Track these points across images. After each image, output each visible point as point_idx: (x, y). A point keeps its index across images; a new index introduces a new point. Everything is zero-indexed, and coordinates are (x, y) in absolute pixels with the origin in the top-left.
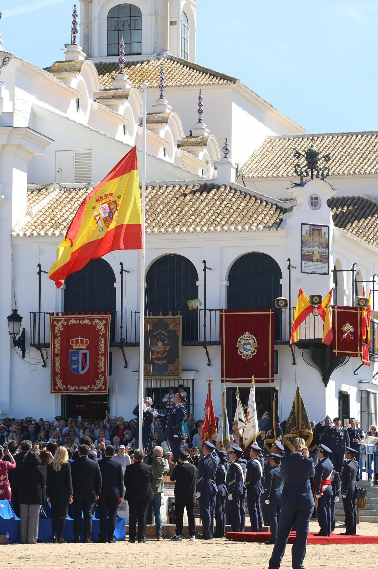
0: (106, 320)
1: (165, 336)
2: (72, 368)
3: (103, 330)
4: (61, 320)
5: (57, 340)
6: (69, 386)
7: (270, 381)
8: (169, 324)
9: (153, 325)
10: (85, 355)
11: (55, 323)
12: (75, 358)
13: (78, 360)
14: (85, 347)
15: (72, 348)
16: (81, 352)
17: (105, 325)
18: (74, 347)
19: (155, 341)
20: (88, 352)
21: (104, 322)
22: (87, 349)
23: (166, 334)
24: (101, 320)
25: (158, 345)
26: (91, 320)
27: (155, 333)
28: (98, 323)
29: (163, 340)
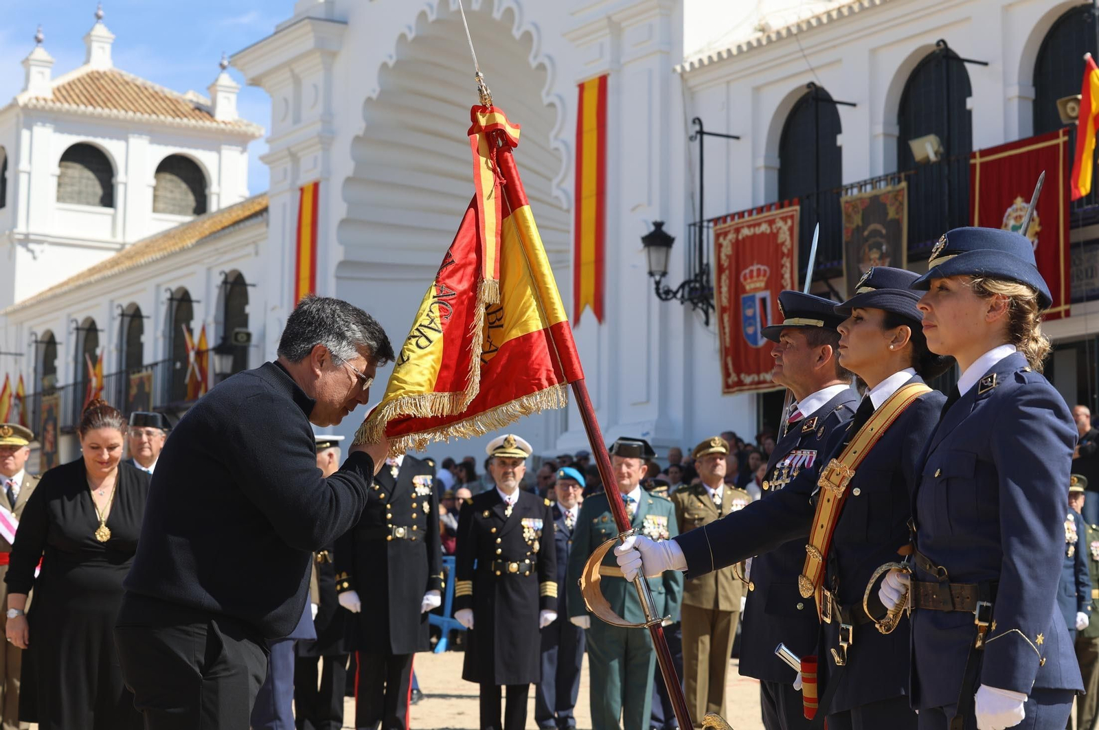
0: (792, 217)
1: (882, 236)
2: (747, 334)
3: (788, 243)
4: (729, 231)
5: (724, 277)
6: (742, 376)
7: (1063, 314)
8: (888, 206)
9: (863, 215)
10: (763, 301)
11: (721, 239)
12: (749, 312)
13: (754, 317)
14: (762, 285)
15: (744, 291)
16: (759, 295)
17: (791, 229)
18: (748, 287)
19: (867, 250)
20: (767, 294)
21: (789, 222)
22: (766, 288)
23: (884, 231)
24: (784, 219)
25: (870, 260)
26: (771, 222)
27: (866, 233)
28: (780, 228)
29: (879, 246)
